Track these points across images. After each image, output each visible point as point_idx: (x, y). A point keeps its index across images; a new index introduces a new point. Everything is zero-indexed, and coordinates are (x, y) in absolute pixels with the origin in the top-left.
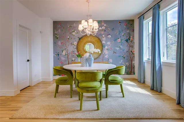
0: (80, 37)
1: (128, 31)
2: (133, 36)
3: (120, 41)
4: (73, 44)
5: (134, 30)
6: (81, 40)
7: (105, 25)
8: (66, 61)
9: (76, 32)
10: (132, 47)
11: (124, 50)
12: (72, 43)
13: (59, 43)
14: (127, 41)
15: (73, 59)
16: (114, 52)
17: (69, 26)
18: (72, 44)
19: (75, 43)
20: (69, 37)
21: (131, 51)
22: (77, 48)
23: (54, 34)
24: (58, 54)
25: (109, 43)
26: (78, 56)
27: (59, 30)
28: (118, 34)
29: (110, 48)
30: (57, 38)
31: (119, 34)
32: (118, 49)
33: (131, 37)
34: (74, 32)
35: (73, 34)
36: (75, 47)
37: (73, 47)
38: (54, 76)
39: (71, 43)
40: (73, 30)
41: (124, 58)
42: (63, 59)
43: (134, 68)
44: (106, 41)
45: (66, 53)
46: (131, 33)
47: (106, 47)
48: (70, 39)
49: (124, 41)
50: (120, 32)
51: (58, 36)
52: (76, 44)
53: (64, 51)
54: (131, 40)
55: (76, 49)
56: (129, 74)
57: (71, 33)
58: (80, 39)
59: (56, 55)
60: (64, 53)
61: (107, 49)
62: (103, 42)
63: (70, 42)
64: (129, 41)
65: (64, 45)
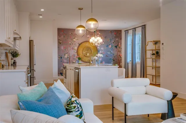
0: (80, 43)
1: (117, 39)
2: (121, 43)
3: (111, 47)
4: (74, 49)
5: (121, 38)
7: (100, 34)
8: (68, 63)
9: (76, 38)
10: (120, 52)
11: (113, 54)
13: (62, 48)
14: (116, 47)
15: (74, 61)
16: (106, 56)
17: (70, 33)
19: (76, 48)
20: (70, 43)
21: (119, 55)
22: (77, 52)
24: (61, 57)
25: (102, 48)
27: (62, 37)
28: (109, 41)
29: (103, 53)
30: (60, 43)
31: (110, 41)
32: (109, 53)
33: (119, 44)
35: (74, 40)
36: (76, 51)
37: (74, 51)
40: (74, 37)
41: (114, 60)
44: (100, 47)
45: (68, 57)
46: (120, 41)
47: (100, 52)
49: (114, 47)
50: (111, 40)
51: (61, 42)
52: (76, 49)
53: (66, 54)
54: (119, 46)
55: (76, 53)
57: (72, 40)
58: (80, 45)
59: (59, 58)
60: (66, 56)
61: (101, 54)
62: (98, 48)
63: (72, 47)
65: (66, 49)
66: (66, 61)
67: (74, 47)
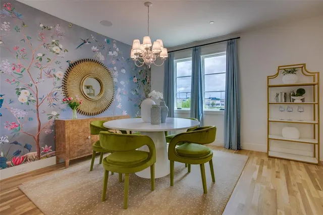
0: (73, 61)
1: (145, 68)
3: (136, 81)
4: (55, 76)
6: (75, 69)
7: (118, 49)
8: (30, 119)
9: (61, 46)
10: (149, 91)
11: (140, 96)
12: (52, 73)
13: (5, 65)
15: (54, 113)
16: (129, 99)
17: (41, 25)
18: (50, 75)
19: (60, 74)
20: (40, 55)
22: (65, 85)
25: (122, 83)
28: (134, 69)
29: (123, 92)
32: (134, 93)
33: (148, 77)
34: (57, 45)
35: (54, 49)
36: (59, 83)
37: (54, 84)
39: (49, 73)
40: (54, 41)
42: (20, 113)
45: (33, 99)
47: (119, 90)
48: (45, 59)
49: (141, 83)
52: (62, 77)
53: (23, 92)
54: (148, 81)
55: (61, 89)
58: (72, 66)
60: (24, 97)
61: (120, 94)
62: (115, 80)
63: (47, 70)
65: (25, 73)
66: (24, 113)
67: (54, 70)
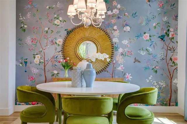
0: (70, 28)
1: (165, 19)
2: (176, 29)
3: (148, 38)
4: (56, 43)
5: (177, 17)
6: (72, 35)
7: (119, 6)
8: (40, 75)
9: (61, 19)
10: (173, 50)
12: (54, 41)
13: (28, 40)
14: (162, 38)
15: (55, 72)
16: (136, 60)
17: (48, 7)
18: (53, 43)
19: (60, 41)
20: (46, 29)
21: (171, 59)
22: (63, 50)
23: (19, 23)
24: (26, 63)
25: (125, 42)
26: (64, 67)
27: (29, 15)
28: (144, 24)
29: (127, 52)
30: (24, 30)
31: (147, 24)
32: (143, 53)
33: (171, 29)
34: (57, 19)
35: (56, 22)
36: (59, 48)
37: (56, 49)
38: (16, 104)
39: (52, 41)
40: (56, 16)
41: (156, 72)
42: (35, 71)
43: (176, 92)
44: (120, 39)
45: (42, 61)
46: (172, 22)
47: (120, 50)
48: (49, 31)
50: (148, 21)
51: (25, 26)
52: (61, 44)
53: (36, 56)
54: (170, 36)
55: (60, 53)
56: (166, 105)
57: (51, 21)
59: (21, 63)
60: (37, 60)
61: (122, 54)
62: (115, 40)
63: (50, 39)
64: (166, 38)
65: (38, 44)
66: (37, 71)
67: (56, 38)
